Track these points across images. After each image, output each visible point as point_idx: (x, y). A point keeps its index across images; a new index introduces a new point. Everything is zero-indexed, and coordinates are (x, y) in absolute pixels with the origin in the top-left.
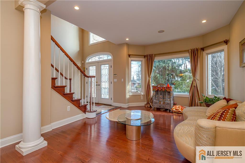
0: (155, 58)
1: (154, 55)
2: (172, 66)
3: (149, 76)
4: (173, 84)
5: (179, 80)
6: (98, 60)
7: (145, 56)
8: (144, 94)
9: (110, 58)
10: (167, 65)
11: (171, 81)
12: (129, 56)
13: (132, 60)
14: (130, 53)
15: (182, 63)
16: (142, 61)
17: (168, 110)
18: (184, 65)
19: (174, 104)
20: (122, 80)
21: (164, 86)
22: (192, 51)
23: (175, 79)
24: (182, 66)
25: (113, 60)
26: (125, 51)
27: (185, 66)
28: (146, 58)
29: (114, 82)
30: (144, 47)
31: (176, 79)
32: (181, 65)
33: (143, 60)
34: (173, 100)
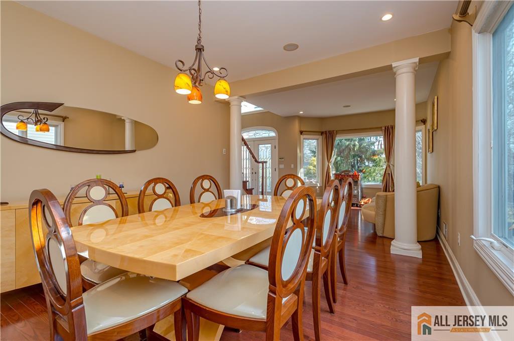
0: (337, 135)
1: (335, 132)
2: (360, 145)
3: (329, 161)
4: (361, 171)
5: (371, 165)
6: (254, 137)
7: (322, 133)
8: (321, 185)
9: (273, 134)
10: (352, 143)
11: (358, 167)
12: (301, 133)
13: (304, 139)
14: (302, 130)
15: (375, 141)
16: (317, 139)
17: (354, 204)
18: (377, 143)
19: (363, 197)
20: (292, 166)
21: (350, 174)
22: (385, 128)
23: (364, 163)
24: (375, 144)
25: (278, 138)
26: (296, 126)
27: (378, 145)
28: (324, 136)
29: (279, 169)
30: (322, 119)
31: (367, 164)
32: (373, 144)
33: (320, 137)
34: (362, 192)
